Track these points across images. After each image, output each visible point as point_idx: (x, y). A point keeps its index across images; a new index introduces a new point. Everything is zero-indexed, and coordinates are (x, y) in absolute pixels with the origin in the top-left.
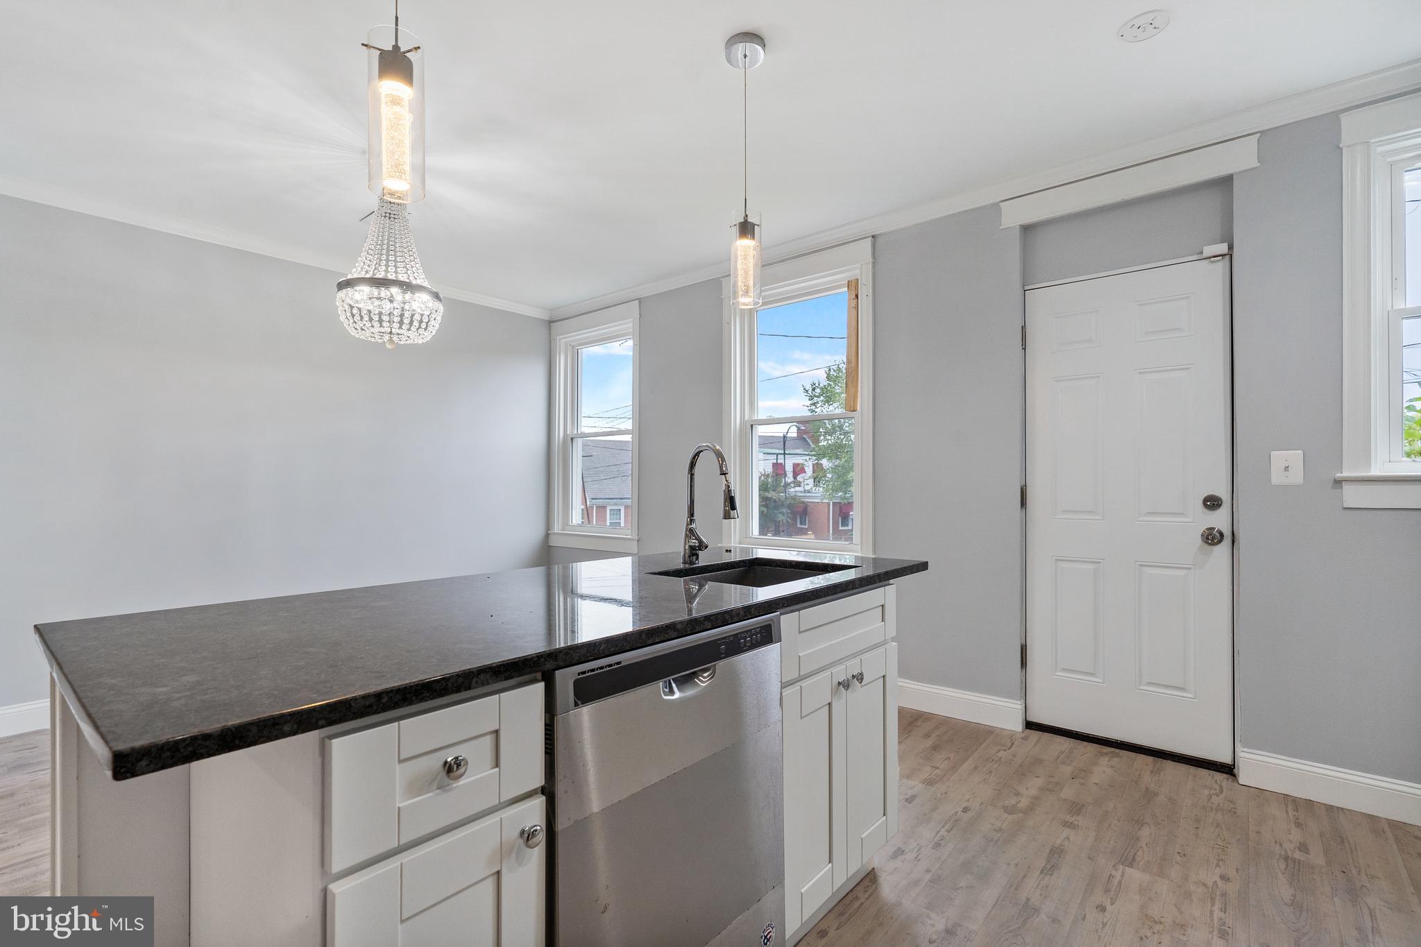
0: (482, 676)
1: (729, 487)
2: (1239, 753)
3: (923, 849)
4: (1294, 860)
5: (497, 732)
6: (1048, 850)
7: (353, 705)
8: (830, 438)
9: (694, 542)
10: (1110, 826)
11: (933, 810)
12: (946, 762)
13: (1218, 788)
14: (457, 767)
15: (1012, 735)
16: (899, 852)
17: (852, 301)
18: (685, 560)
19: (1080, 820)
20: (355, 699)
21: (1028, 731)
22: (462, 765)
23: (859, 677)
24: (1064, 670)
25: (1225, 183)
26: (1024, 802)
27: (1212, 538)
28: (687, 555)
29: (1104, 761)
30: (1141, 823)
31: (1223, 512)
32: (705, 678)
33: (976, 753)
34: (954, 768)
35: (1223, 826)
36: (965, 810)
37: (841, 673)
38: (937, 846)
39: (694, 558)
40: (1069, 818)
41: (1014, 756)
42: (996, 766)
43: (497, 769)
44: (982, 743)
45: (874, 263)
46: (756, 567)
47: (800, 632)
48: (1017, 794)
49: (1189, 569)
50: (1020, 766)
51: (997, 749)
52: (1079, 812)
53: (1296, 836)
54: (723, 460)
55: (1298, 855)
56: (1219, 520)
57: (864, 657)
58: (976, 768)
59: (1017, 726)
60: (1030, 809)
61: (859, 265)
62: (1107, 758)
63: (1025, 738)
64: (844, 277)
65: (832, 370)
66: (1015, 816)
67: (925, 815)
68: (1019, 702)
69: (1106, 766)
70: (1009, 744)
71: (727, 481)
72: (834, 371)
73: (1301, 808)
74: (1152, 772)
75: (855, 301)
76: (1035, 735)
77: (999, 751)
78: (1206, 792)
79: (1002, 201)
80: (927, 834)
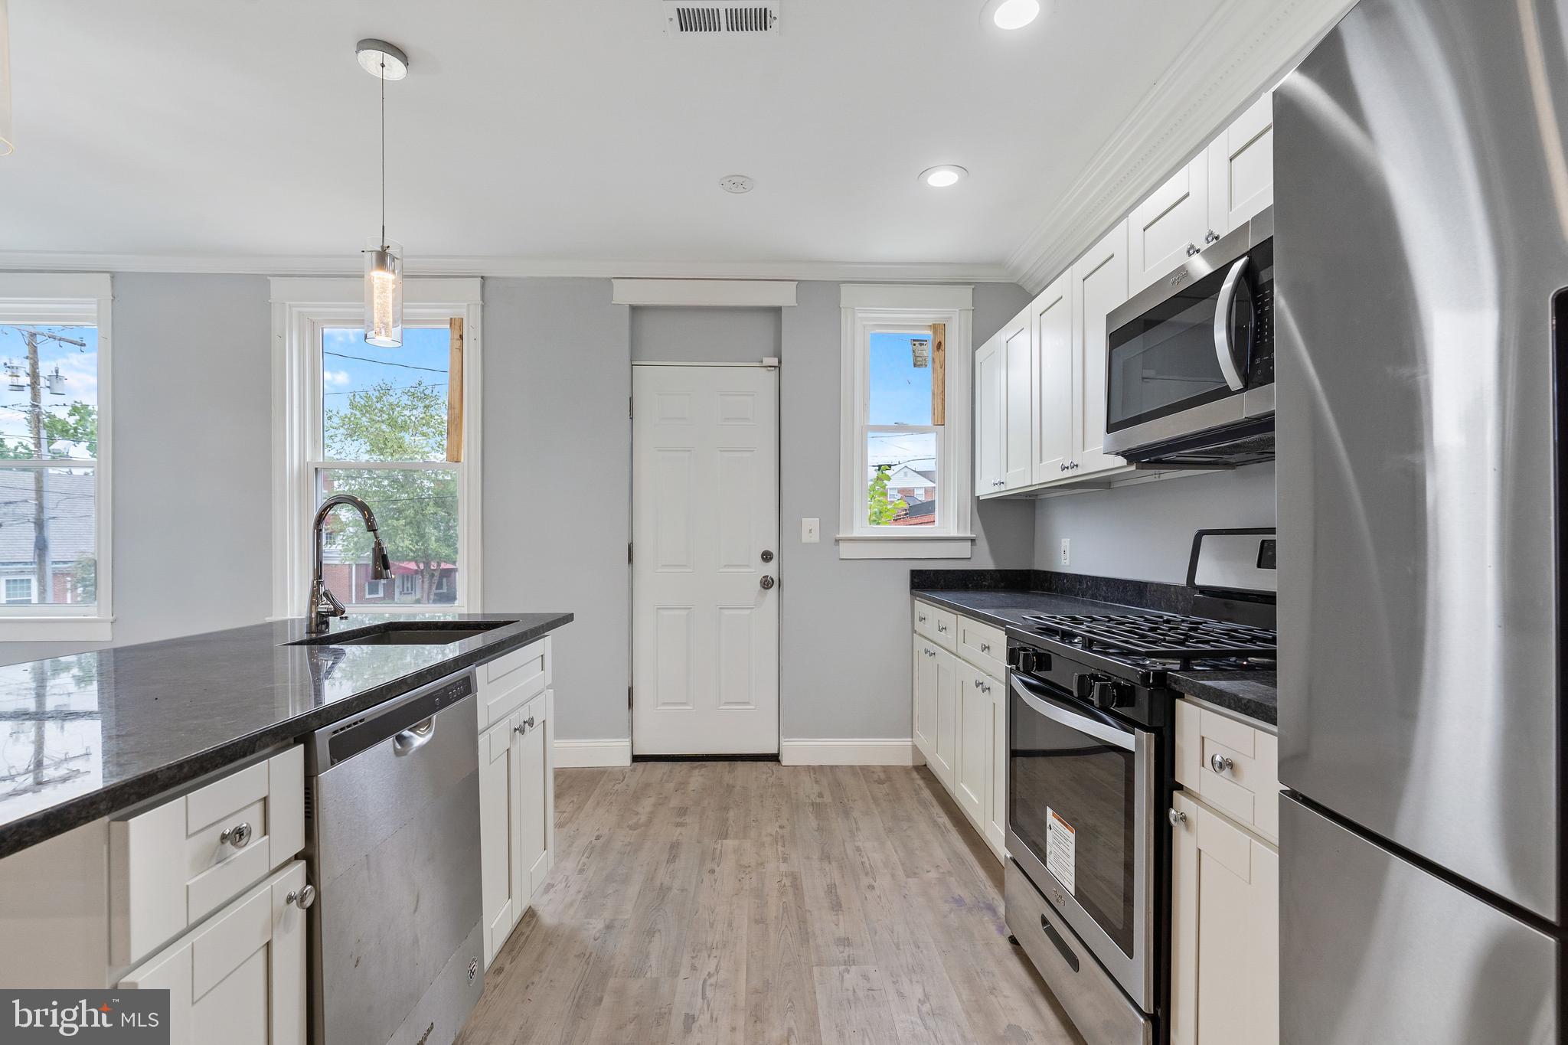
0: (263, 739)
1: (380, 544)
2: (783, 743)
3: (570, 878)
4: (816, 804)
5: (265, 800)
6: (669, 846)
7: (159, 777)
8: (353, 482)
9: (324, 606)
10: (707, 816)
11: (570, 846)
12: (571, 805)
13: (771, 772)
14: (240, 837)
15: (622, 770)
16: (550, 887)
17: (455, 341)
18: (311, 629)
19: (688, 819)
20: (160, 771)
21: (635, 764)
22: (245, 834)
23: (531, 723)
24: (664, 704)
25: (777, 311)
26: (643, 818)
27: (767, 583)
28: (313, 624)
29: (696, 772)
30: (726, 809)
31: (774, 563)
32: (423, 731)
33: (596, 792)
34: (580, 808)
35: (777, 796)
36: (598, 838)
37: (517, 720)
38: (581, 871)
39: (324, 626)
40: (679, 820)
41: (628, 786)
42: (614, 797)
43: (267, 837)
44: (599, 782)
45: (483, 307)
46: (390, 632)
47: (488, 683)
48: (637, 814)
49: (753, 608)
50: (634, 793)
51: (612, 783)
52: (685, 814)
53: (816, 789)
54: (370, 514)
55: (818, 800)
56: (770, 569)
57: (531, 703)
58: (598, 803)
59: (626, 761)
60: (650, 821)
61: (466, 304)
62: (698, 770)
63: (634, 770)
64: (448, 313)
65: (357, 397)
66: (639, 830)
67: (564, 851)
68: (628, 740)
69: (698, 776)
70: (622, 778)
71: (376, 538)
72: (361, 397)
73: (817, 771)
74: (729, 772)
75: (459, 342)
76: (641, 765)
77: (615, 785)
78: (764, 776)
79: (614, 278)
80: (570, 865)
